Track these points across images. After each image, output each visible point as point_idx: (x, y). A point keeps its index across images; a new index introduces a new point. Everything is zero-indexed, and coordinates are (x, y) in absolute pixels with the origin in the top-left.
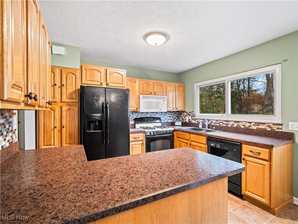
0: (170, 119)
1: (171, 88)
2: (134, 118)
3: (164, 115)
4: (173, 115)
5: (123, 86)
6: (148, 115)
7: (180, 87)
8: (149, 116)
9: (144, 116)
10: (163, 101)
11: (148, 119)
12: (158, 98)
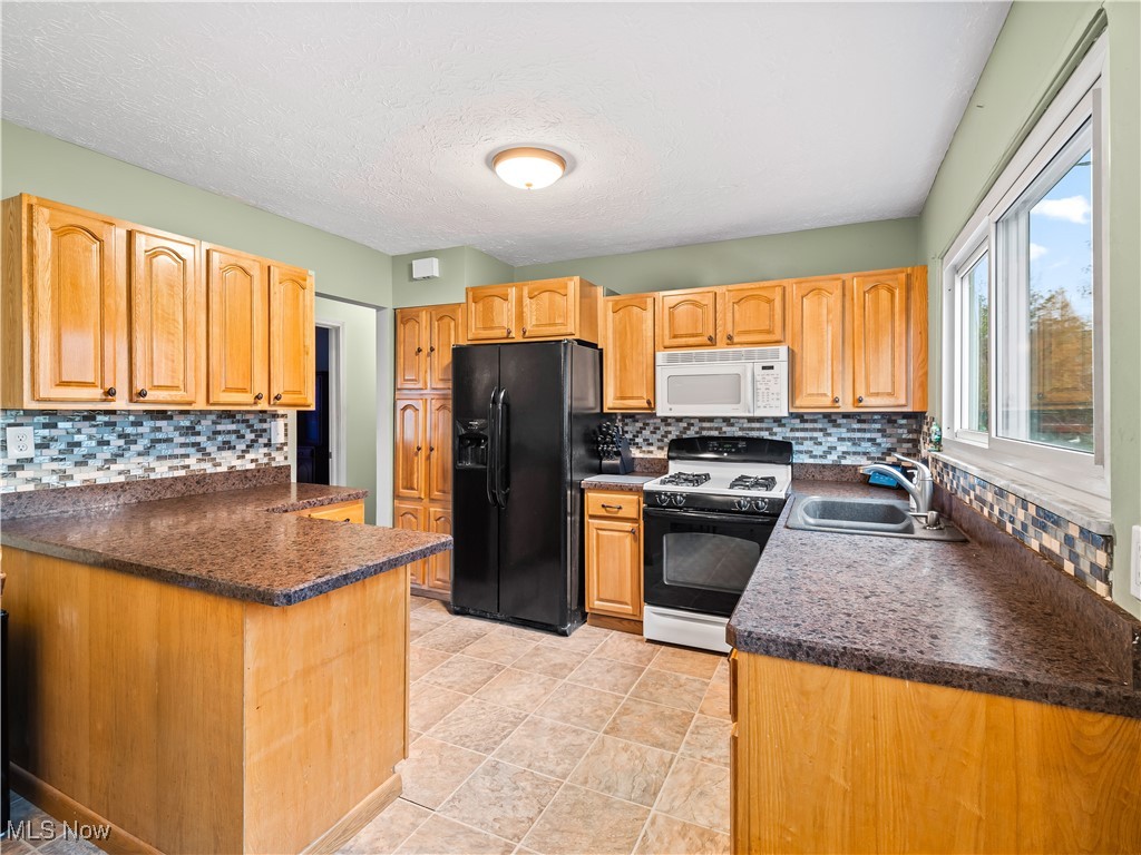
0: (855, 453)
1: (820, 304)
2: (671, 437)
3: (821, 430)
4: (877, 436)
5: (569, 331)
6: (734, 429)
7: (884, 294)
8: (740, 434)
9: (715, 433)
10: (764, 368)
11: (720, 446)
12: (737, 357)
